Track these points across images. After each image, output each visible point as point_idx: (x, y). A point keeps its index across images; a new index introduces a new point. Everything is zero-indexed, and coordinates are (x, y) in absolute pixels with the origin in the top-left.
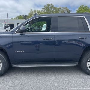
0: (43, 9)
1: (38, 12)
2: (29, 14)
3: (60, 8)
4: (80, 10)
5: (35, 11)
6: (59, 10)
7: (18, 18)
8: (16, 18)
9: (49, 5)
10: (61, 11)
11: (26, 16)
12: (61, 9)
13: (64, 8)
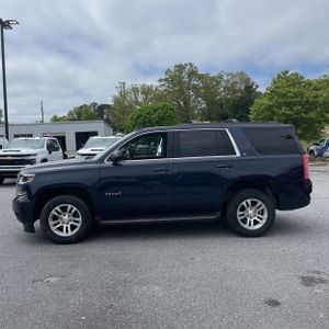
0: (161, 80)
1: (147, 91)
2: (116, 100)
3: (221, 77)
4: (278, 88)
5: (135, 90)
6: (218, 83)
7: (75, 116)
8: (70, 113)
9: (180, 68)
10: (224, 84)
11: (103, 107)
12: (225, 78)
13: (233, 76)
